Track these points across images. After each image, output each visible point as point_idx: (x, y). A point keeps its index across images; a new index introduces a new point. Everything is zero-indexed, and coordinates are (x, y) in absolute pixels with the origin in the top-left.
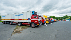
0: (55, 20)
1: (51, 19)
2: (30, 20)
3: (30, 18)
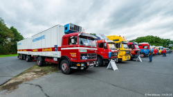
1: (141, 47)
2: (59, 49)
3: (59, 45)
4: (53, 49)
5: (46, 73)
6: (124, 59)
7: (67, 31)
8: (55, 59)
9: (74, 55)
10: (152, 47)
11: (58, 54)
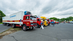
0: (57, 22)
1: (51, 21)
2: (22, 21)
3: (22, 19)
4: (20, 21)
5: (16, 31)
6: (46, 25)
7: (25, 14)
8: (20, 25)
9: (28, 23)
10: (54, 21)
11: (22, 23)
